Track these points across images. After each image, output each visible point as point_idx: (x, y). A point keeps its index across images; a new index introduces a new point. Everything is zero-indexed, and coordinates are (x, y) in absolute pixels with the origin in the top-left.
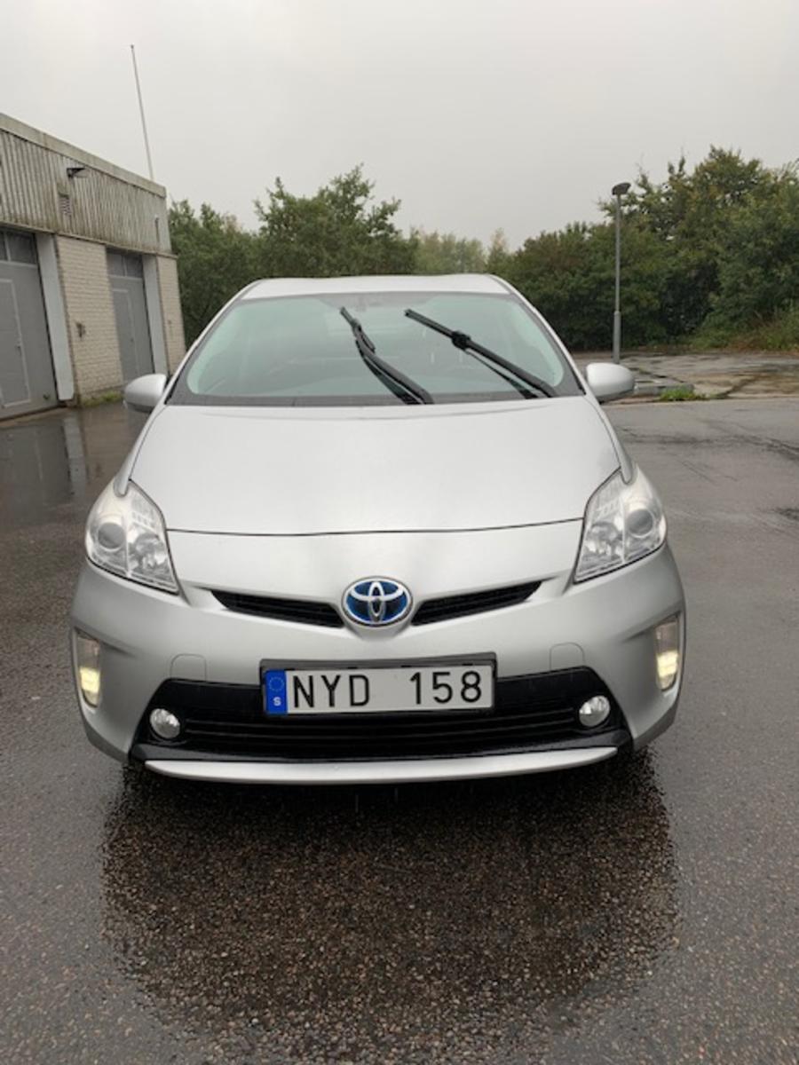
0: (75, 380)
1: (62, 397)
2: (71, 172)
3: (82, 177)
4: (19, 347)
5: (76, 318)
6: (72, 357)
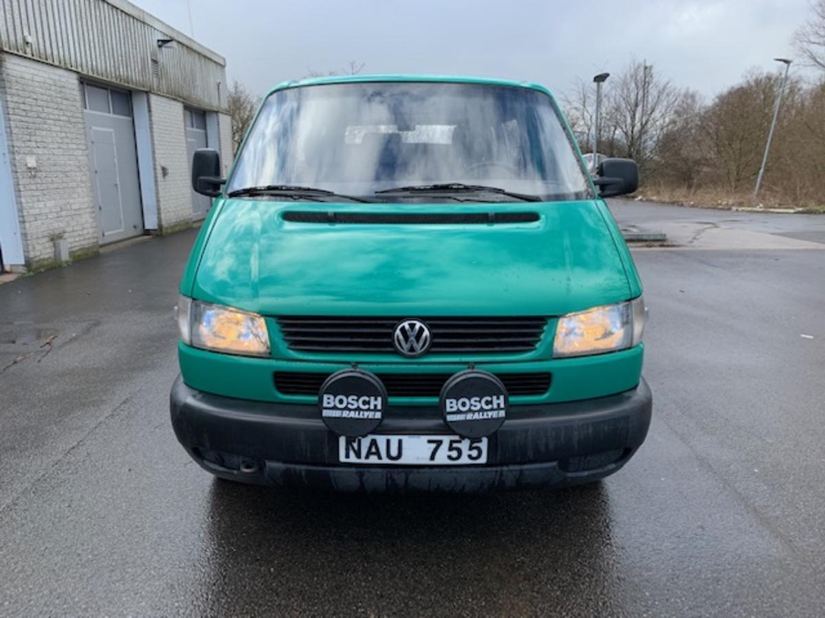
0: (159, 214)
1: (147, 227)
2: (160, 43)
3: (168, 47)
4: (116, 185)
5: (161, 162)
6: (157, 193)
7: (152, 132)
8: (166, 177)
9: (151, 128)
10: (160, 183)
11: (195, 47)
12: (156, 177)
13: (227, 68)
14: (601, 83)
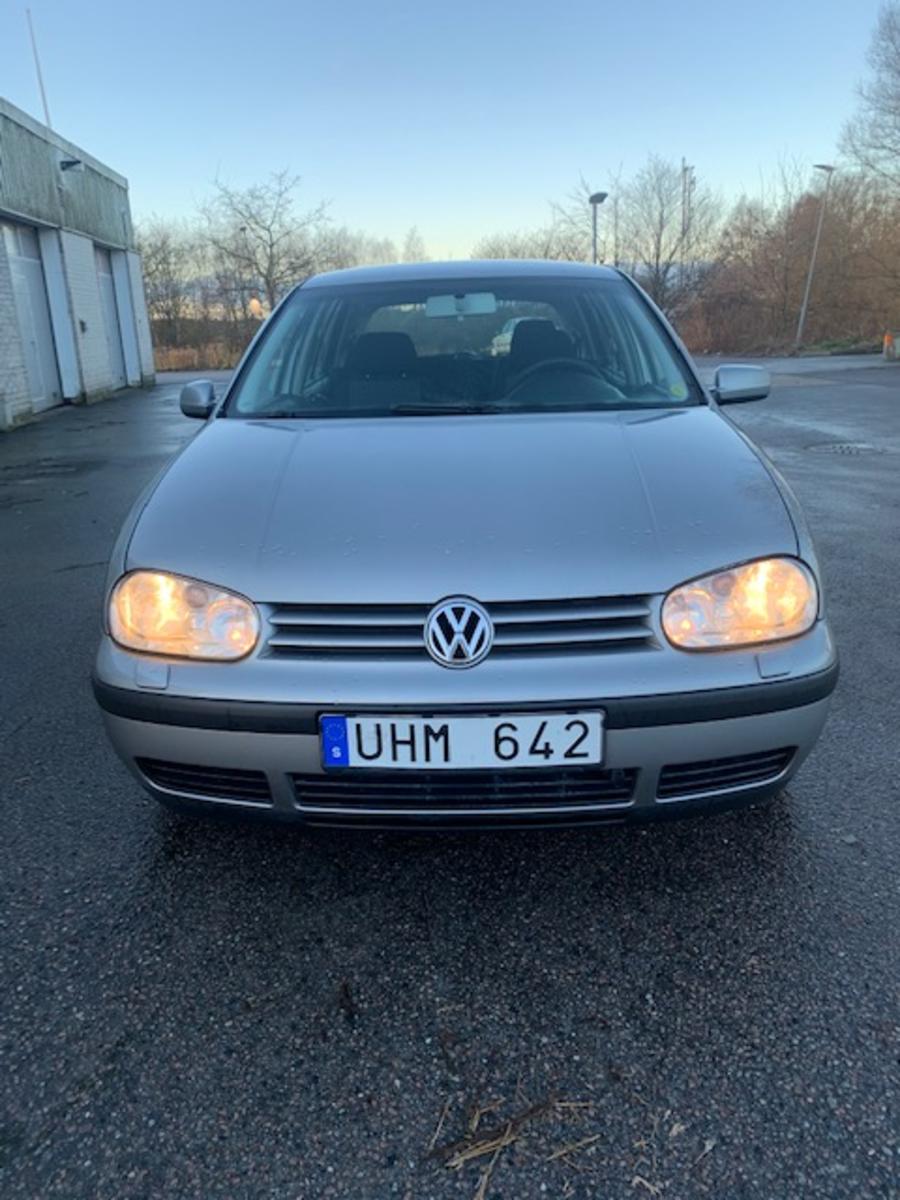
0: (81, 377)
1: (66, 395)
2: (64, 166)
3: (74, 171)
4: (33, 343)
5: (79, 315)
6: (78, 353)
7: (65, 277)
8: (86, 334)
9: (65, 273)
10: (80, 341)
11: (96, 168)
12: (75, 334)
13: (131, 193)
14: (599, 206)
